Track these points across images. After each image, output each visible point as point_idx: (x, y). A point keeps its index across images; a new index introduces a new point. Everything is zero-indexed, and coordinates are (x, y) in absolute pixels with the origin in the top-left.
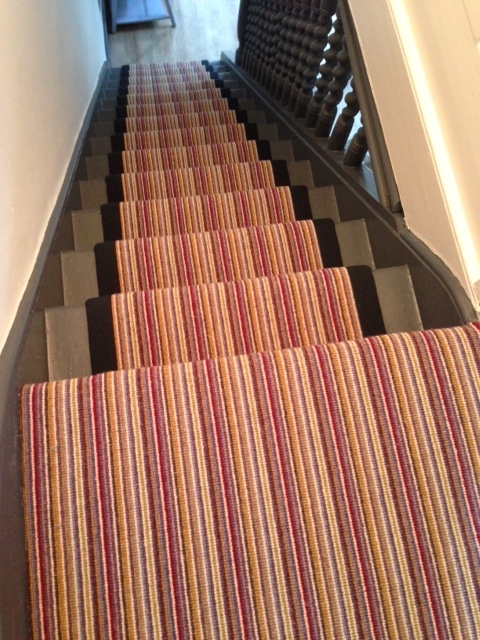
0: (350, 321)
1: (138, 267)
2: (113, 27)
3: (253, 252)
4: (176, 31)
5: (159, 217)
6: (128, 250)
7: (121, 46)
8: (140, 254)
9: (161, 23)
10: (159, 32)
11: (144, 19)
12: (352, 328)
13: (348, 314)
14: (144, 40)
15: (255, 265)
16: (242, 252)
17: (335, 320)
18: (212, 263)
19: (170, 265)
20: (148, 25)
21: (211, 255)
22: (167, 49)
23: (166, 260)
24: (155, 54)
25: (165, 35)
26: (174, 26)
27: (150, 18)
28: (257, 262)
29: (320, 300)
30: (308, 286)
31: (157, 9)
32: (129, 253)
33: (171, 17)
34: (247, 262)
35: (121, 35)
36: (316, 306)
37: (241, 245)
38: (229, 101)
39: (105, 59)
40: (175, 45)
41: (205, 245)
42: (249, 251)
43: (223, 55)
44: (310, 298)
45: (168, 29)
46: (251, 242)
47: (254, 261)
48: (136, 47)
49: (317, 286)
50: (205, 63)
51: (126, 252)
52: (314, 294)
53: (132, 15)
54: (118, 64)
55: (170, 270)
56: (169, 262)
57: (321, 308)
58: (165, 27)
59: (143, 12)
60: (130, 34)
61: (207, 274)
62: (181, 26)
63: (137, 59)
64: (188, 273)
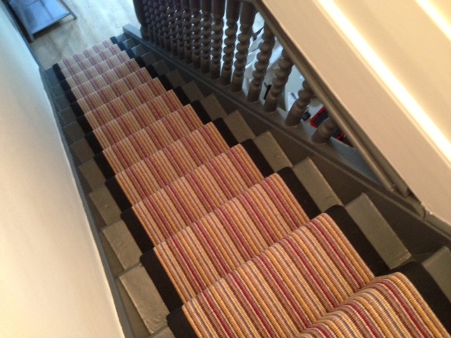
0: (432, 324)
1: (214, 326)
2: (31, 38)
3: (297, 266)
4: (79, 21)
5: (191, 248)
6: (198, 314)
7: (43, 50)
8: (209, 313)
9: (65, 20)
10: (66, 27)
11: (51, 22)
12: (436, 330)
13: (427, 318)
14: (58, 38)
15: (304, 276)
16: (288, 269)
17: (420, 329)
18: (270, 291)
19: (237, 311)
20: (56, 25)
21: (265, 285)
22: (78, 38)
23: (233, 307)
24: (71, 44)
25: (72, 28)
26: (75, 18)
27: (56, 20)
28: (304, 273)
29: (400, 317)
30: (384, 309)
31: (57, 11)
32: (200, 317)
33: (71, 13)
34: (296, 277)
35: (39, 40)
36: (400, 324)
37: (284, 263)
38: (160, 79)
39: (37, 67)
40: (83, 33)
41: (256, 277)
42: (293, 266)
43: (124, 29)
44: (391, 319)
45: (72, 22)
46: (291, 258)
47: (301, 273)
48: (54, 45)
49: (391, 305)
50: (114, 40)
51: (197, 317)
52: (392, 313)
53: (41, 23)
54: (48, 66)
55: (239, 314)
56: (236, 308)
57: (404, 323)
58: (69, 21)
59: (48, 18)
60: (45, 38)
61: (271, 303)
62: (81, 16)
63: (60, 54)
64: (255, 310)
